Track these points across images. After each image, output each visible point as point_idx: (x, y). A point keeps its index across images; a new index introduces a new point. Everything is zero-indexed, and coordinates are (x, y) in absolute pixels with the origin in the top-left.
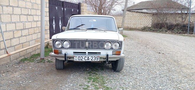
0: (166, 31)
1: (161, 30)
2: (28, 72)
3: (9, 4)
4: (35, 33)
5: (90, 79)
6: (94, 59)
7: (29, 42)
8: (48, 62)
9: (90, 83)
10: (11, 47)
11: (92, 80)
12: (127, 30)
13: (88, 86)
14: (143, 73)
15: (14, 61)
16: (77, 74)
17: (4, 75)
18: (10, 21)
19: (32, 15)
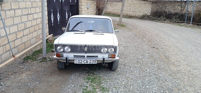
0: (165, 20)
1: (160, 19)
2: (33, 73)
3: (11, 8)
4: (35, 31)
5: (89, 79)
6: (92, 62)
7: (30, 40)
8: (49, 61)
9: (89, 83)
10: (15, 47)
11: (91, 80)
12: (127, 18)
13: (87, 87)
14: (135, 72)
15: (18, 60)
16: (77, 74)
17: (12, 77)
18: (13, 24)
19: (32, 14)
